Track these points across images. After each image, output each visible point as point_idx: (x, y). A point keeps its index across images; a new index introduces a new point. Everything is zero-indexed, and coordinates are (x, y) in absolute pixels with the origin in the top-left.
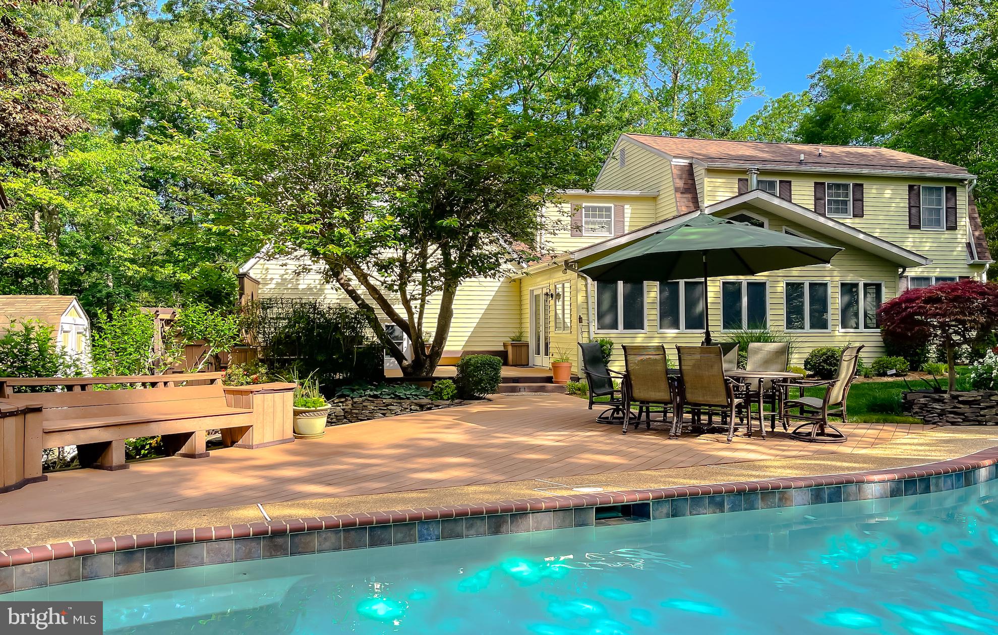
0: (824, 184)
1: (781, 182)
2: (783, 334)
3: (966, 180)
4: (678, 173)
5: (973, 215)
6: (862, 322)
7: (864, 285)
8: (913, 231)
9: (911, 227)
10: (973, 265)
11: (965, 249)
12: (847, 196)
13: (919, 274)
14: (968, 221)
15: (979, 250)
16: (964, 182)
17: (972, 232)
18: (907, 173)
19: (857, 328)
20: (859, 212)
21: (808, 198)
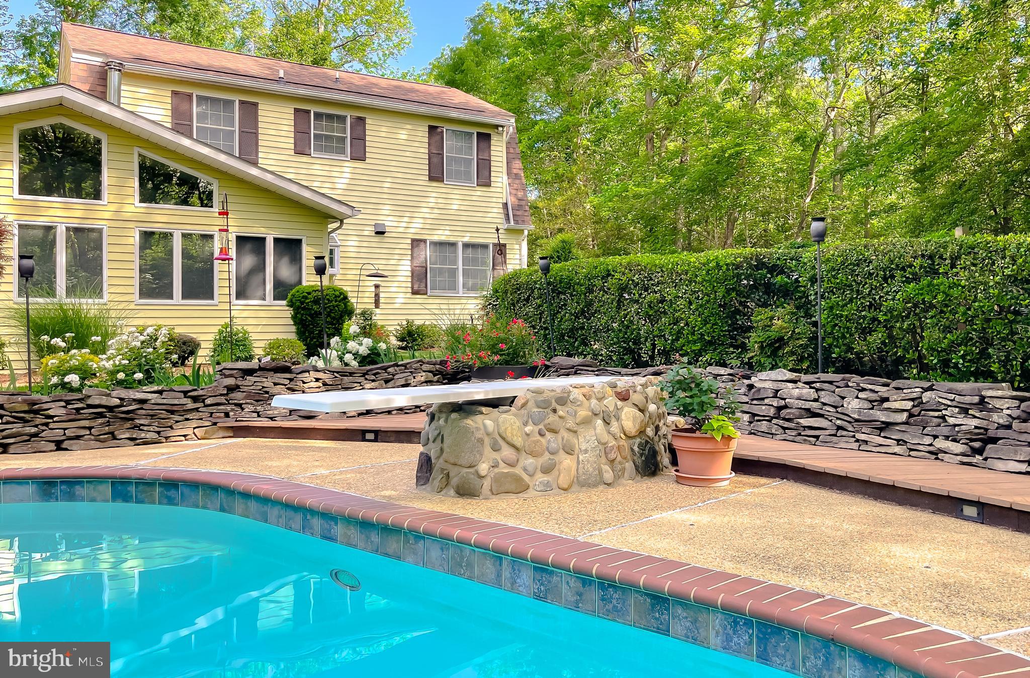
0: (308, 112)
1: (242, 103)
2: (132, 306)
3: (503, 127)
4: (84, 74)
5: (515, 171)
6: (270, 291)
7: (277, 241)
8: (435, 184)
9: (432, 178)
10: (509, 231)
11: (501, 211)
12: (345, 132)
13: (443, 238)
14: (505, 177)
15: (518, 213)
16: (500, 129)
17: (514, 192)
18: (423, 109)
19: (264, 299)
20: (360, 155)
21: (286, 128)
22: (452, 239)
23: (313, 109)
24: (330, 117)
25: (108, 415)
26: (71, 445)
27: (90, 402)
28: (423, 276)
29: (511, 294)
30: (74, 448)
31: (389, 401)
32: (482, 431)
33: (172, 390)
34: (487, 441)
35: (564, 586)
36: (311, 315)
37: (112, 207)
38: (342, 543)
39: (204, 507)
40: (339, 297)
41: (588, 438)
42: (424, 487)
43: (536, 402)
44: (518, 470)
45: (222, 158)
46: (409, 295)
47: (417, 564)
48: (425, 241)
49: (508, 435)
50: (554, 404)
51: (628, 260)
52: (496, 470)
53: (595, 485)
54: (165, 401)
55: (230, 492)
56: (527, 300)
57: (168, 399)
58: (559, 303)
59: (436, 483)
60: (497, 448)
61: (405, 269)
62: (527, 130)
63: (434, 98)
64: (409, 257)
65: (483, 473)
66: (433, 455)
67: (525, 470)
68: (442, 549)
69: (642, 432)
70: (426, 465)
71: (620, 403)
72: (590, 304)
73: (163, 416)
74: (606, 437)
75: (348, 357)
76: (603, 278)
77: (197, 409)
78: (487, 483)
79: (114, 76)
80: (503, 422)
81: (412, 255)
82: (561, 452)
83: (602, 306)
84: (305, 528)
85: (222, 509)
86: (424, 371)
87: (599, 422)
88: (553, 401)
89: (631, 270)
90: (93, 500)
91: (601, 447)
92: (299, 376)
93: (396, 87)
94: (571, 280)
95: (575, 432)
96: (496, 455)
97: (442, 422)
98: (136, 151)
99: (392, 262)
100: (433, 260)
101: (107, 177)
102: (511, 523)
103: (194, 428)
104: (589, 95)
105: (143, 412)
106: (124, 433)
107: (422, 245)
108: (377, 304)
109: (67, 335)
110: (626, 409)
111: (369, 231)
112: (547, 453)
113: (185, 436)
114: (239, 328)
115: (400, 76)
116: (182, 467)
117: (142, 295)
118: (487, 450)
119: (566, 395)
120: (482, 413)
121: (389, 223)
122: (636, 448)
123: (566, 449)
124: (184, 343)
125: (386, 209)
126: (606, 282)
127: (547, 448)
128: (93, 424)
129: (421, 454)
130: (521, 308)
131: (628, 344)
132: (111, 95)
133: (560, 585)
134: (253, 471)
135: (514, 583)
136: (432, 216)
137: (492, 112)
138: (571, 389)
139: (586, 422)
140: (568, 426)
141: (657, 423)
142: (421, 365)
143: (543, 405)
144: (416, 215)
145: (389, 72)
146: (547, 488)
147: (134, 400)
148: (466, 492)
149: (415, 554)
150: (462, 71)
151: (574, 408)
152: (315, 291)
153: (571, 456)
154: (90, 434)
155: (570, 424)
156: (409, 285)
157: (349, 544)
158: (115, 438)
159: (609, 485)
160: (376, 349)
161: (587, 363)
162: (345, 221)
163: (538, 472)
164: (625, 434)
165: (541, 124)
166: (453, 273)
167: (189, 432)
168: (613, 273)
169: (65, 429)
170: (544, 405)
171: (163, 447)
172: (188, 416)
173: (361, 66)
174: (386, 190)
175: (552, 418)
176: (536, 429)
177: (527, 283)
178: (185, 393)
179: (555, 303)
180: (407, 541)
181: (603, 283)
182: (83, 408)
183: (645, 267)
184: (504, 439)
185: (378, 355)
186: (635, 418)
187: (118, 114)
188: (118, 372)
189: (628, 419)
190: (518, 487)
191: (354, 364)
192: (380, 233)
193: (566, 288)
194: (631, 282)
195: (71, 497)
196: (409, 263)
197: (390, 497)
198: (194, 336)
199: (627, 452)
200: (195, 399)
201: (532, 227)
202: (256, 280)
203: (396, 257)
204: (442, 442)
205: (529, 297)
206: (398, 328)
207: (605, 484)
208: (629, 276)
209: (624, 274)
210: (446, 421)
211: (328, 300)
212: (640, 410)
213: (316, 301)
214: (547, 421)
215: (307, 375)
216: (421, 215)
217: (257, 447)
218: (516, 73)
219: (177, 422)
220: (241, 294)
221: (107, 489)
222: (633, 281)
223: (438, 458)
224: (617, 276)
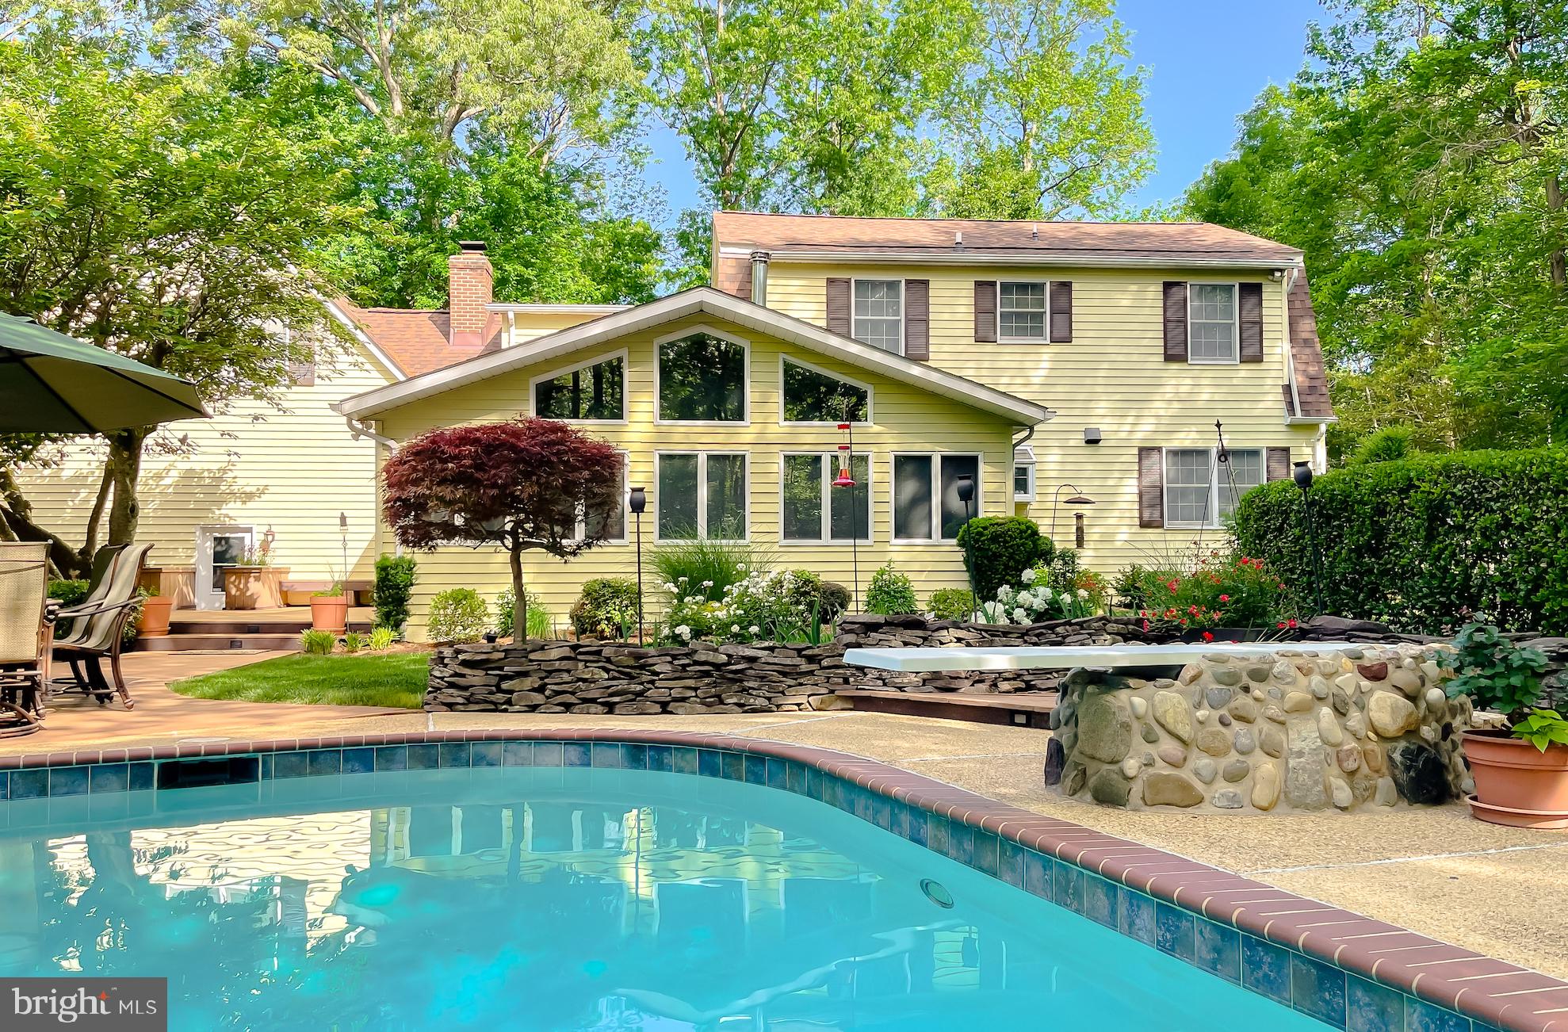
0: (994, 284)
1: (908, 282)
2: (776, 548)
3: (1281, 270)
4: (732, 271)
5: (1305, 335)
6: (937, 527)
7: (944, 459)
8: (1175, 366)
9: (1169, 358)
10: (1293, 427)
11: (1281, 397)
12: (1042, 305)
13: (1187, 444)
14: (1287, 346)
15: (1310, 399)
16: (1278, 274)
17: (1302, 367)
18: (1154, 261)
19: (930, 537)
20: (1064, 333)
21: (963, 309)
22: (1200, 445)
23: (999, 279)
24: (1023, 288)
25: (715, 674)
26: (676, 708)
27: (696, 657)
28: (1158, 501)
29: (1255, 522)
30: (680, 711)
31: (979, 661)
32: (1129, 711)
33: (784, 647)
34: (1136, 726)
35: (1197, 937)
36: (987, 558)
37: (754, 429)
38: (932, 848)
39: (792, 790)
40: (1025, 532)
41: (1304, 734)
42: (1054, 787)
43: (1214, 675)
44: (1185, 774)
45: (877, 357)
46: (1137, 529)
47: (1015, 884)
48: (1159, 449)
49: (1169, 721)
50: (1246, 680)
51: (1444, 461)
52: (1151, 770)
53: (1317, 807)
54: (776, 661)
55: (817, 772)
56: (1280, 530)
57: (779, 658)
58: (1331, 533)
59: (1068, 782)
60: (1151, 739)
61: (1130, 489)
62: (1333, 270)
63: (1175, 242)
64: (1136, 475)
65: (1131, 773)
66: (1064, 742)
67: (1197, 774)
68: (1044, 868)
69: (1411, 732)
70: (1057, 757)
71: (1365, 684)
72: (1380, 533)
73: (774, 679)
74: (1338, 735)
75: (1019, 613)
76: (1401, 491)
77: (811, 673)
78: (1137, 788)
79: (760, 268)
80: (1161, 701)
81: (1140, 471)
82: (1258, 752)
83: (1400, 536)
84: (893, 826)
85: (810, 795)
86: (1109, 634)
87: (1326, 711)
88: (1244, 674)
89: (1449, 477)
90: (680, 771)
91: (1329, 749)
92: (936, 634)
93: (1119, 233)
94: (1349, 496)
95: (1282, 723)
96: (1150, 749)
97: (1075, 697)
98: (782, 356)
99: (1111, 482)
100: (1171, 475)
101: (751, 393)
102: (1151, 843)
103: (809, 696)
104: (1444, 203)
105: (753, 672)
106: (731, 697)
107: (1155, 456)
108: (1080, 542)
109: (681, 579)
110: (1378, 694)
111: (1078, 439)
112: (1233, 752)
113: (798, 705)
114: (898, 574)
115: (1138, 215)
116: (775, 740)
117: (787, 535)
118: (1137, 740)
119: (1266, 666)
120: (1129, 687)
121: (1105, 427)
122: (1397, 757)
123: (1265, 748)
124: (832, 594)
125: (1102, 407)
126: (1406, 498)
127: (1235, 745)
128: (699, 684)
129: (1051, 740)
130: (1271, 541)
131: (1449, 598)
132: (757, 296)
133: (1191, 934)
134: (852, 749)
135: (1131, 924)
136: (1170, 412)
137: (1265, 251)
138: (1276, 657)
139: (1302, 709)
140: (1270, 713)
141: (1448, 719)
142: (1105, 625)
143: (1226, 679)
144: (1146, 412)
145: (1122, 213)
146: (1233, 804)
147: (743, 657)
148: (1109, 797)
149: (1013, 870)
150: (1229, 197)
151: (1281, 687)
152: (993, 525)
153: (1274, 760)
154: (696, 696)
155: (1274, 710)
156: (1136, 514)
157: (941, 852)
158: (722, 702)
159: (1344, 809)
160: (1057, 602)
161: (1367, 626)
162: (1035, 428)
163: (1220, 778)
164: (1377, 733)
165: (1355, 259)
166: (1205, 494)
167: (803, 700)
168: (1417, 483)
169: (671, 689)
170: (1230, 679)
171: (776, 716)
172: (802, 681)
173: (1083, 210)
174: (1101, 381)
175: (1242, 700)
176: (1216, 714)
177: (1280, 505)
178: (799, 651)
179: (1323, 533)
180: (1003, 853)
181: (1402, 499)
182: (689, 665)
183: (1474, 471)
184: (1163, 726)
185: (1060, 610)
186: (1394, 709)
187: (759, 315)
188: (733, 623)
189: (1381, 709)
190: (1186, 799)
191: (1027, 622)
192: (1093, 442)
193: (1340, 509)
194: (1449, 497)
195: (660, 766)
196: (1135, 482)
197: (1004, 796)
198: (844, 585)
199: (1380, 761)
200: (811, 659)
201: (1333, 419)
202: (920, 512)
203: (1117, 475)
204: (1076, 725)
205: (1282, 525)
206: (1120, 576)
207: (1337, 807)
208: (1446, 486)
209: (1436, 484)
210: (1081, 696)
211: (1010, 536)
212: (1407, 697)
213: (995, 538)
214: (1233, 704)
215: (945, 632)
216: (1153, 412)
217: (876, 723)
218: (1312, 186)
219: (790, 686)
220: (902, 530)
221: (694, 759)
222: (1453, 494)
223: (1072, 747)
224: (1425, 487)
